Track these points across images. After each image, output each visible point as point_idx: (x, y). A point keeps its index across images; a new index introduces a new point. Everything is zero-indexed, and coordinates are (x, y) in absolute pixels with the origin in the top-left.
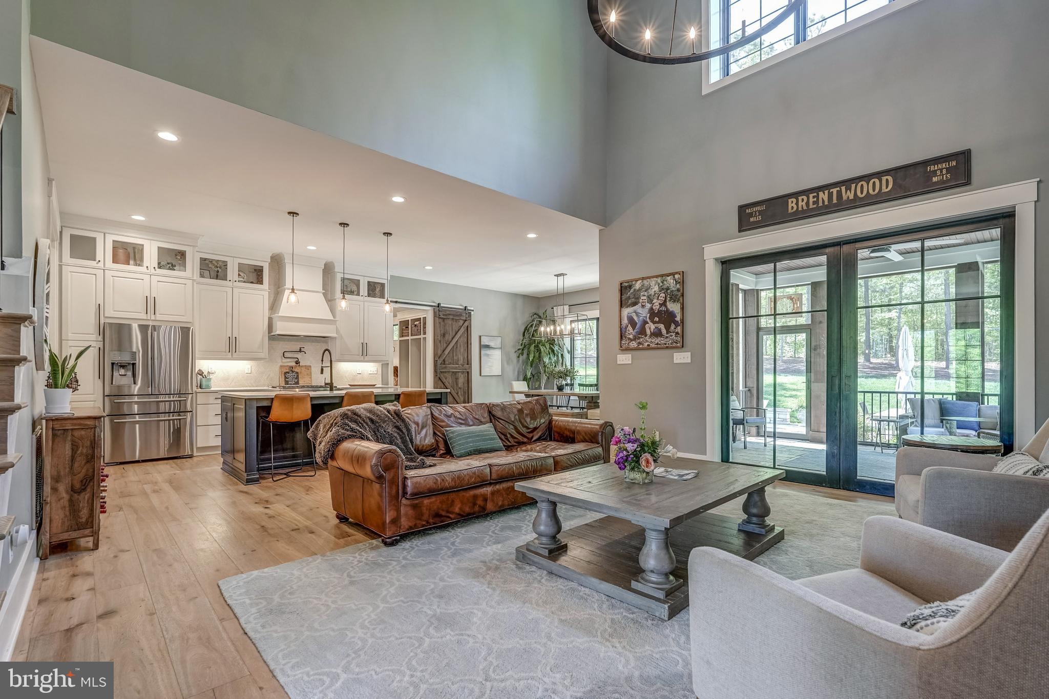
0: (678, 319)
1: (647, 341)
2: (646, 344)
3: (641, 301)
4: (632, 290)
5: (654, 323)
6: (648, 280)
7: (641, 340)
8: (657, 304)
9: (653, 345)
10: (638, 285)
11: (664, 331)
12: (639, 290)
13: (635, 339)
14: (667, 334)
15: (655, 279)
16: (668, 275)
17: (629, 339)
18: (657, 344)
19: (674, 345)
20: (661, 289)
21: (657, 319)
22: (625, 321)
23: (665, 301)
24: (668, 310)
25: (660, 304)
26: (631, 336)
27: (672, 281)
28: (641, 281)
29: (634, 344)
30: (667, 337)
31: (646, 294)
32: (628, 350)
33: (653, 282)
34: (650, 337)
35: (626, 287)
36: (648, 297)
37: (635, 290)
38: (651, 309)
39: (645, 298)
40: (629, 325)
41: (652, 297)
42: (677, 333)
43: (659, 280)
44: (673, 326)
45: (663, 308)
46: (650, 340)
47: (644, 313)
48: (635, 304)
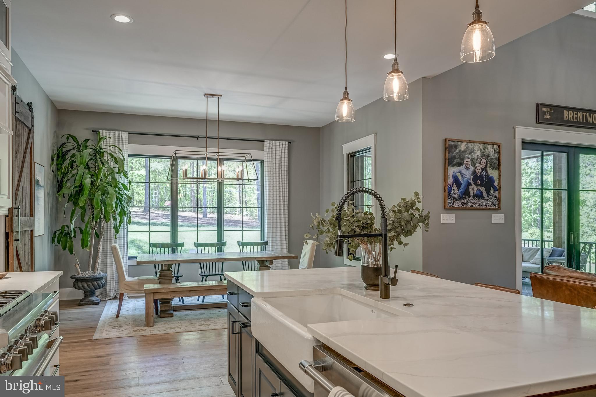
0: (496, 184)
1: (471, 201)
2: (470, 204)
3: (465, 162)
4: (457, 151)
5: (477, 185)
6: (473, 144)
7: (465, 200)
8: (479, 168)
9: (475, 206)
10: (463, 147)
11: (485, 194)
12: (464, 152)
13: (459, 199)
14: (487, 197)
15: (478, 144)
16: (489, 144)
17: (454, 198)
18: (479, 205)
19: (493, 207)
20: (483, 155)
21: (479, 182)
22: (451, 180)
23: (486, 167)
24: (488, 175)
25: (482, 168)
26: (456, 196)
27: (492, 150)
28: (466, 143)
29: (458, 204)
30: (487, 200)
31: (470, 156)
32: (453, 209)
33: (476, 147)
34: (473, 198)
35: (451, 146)
36: (472, 160)
37: (460, 150)
38: (474, 172)
39: (469, 160)
40: (455, 185)
41: (475, 161)
42: (495, 197)
43: (482, 146)
44: (492, 191)
45: (484, 173)
46: (473, 201)
47: (468, 175)
48: (460, 164)
